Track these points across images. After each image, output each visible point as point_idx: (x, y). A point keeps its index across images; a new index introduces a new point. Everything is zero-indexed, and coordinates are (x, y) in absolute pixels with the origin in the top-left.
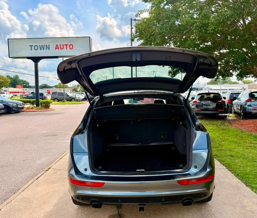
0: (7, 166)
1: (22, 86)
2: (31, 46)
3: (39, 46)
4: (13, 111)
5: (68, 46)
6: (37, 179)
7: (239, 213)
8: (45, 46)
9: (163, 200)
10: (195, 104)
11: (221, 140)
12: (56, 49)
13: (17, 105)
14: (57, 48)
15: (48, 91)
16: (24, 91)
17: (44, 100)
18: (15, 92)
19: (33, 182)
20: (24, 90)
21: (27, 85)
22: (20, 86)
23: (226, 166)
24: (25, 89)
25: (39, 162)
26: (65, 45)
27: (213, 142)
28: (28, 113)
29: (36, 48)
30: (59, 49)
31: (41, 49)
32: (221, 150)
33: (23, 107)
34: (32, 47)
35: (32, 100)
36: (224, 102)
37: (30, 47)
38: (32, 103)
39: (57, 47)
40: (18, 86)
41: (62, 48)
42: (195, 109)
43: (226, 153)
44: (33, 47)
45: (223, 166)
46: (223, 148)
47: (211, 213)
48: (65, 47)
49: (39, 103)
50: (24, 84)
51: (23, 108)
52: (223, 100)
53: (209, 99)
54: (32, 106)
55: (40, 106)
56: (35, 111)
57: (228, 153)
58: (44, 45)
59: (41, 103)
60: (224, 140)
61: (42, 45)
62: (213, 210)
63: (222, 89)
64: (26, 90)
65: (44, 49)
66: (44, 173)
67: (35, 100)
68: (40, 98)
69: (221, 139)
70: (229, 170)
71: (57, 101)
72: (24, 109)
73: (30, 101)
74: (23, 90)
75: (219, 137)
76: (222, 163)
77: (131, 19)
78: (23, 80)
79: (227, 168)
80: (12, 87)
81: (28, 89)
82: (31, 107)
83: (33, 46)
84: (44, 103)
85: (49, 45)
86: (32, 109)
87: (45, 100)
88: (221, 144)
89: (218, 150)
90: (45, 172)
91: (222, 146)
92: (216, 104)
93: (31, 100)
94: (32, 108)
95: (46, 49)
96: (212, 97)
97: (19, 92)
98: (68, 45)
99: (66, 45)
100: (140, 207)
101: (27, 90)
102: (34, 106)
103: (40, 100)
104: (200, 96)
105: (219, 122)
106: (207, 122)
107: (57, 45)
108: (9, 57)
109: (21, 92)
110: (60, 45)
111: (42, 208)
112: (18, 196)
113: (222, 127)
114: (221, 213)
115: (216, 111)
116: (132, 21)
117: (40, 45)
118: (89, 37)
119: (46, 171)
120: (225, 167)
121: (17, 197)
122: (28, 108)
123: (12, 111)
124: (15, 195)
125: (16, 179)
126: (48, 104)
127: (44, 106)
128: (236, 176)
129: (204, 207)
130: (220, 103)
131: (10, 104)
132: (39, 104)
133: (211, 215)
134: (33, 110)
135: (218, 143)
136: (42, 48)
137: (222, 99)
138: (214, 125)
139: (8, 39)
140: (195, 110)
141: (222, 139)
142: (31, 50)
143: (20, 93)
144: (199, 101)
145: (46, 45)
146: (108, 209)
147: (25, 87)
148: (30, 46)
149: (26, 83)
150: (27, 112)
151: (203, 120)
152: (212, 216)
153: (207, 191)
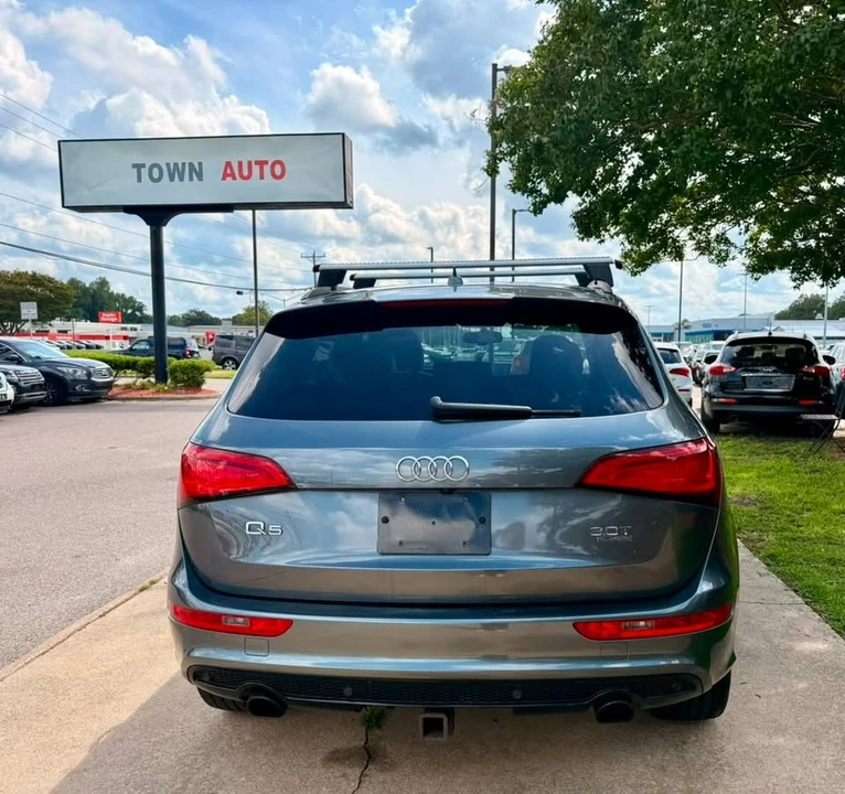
0: (14, 572)
1: (117, 316)
2: (139, 167)
3: (164, 168)
4: (77, 394)
5: (267, 169)
6: (100, 616)
7: (829, 766)
8: (187, 166)
9: (517, 694)
10: (717, 377)
11: (801, 505)
12: (224, 179)
13: (89, 375)
14: (229, 175)
15: (207, 334)
16: (124, 333)
17: (183, 361)
18: (94, 337)
19: (84, 627)
20: (125, 329)
21: (138, 313)
22: (110, 316)
23: (804, 596)
24: (129, 326)
25: (128, 561)
26: (257, 163)
27: (769, 511)
28: (128, 402)
29: (156, 173)
30: (234, 178)
31: (172, 179)
32: (794, 539)
33: (112, 382)
34: (142, 170)
35: (141, 359)
36: (826, 372)
37: (135, 170)
38: (144, 370)
39: (229, 172)
40: (105, 316)
41: (245, 173)
42: (714, 397)
43: (813, 550)
44: (145, 172)
45: (793, 593)
46: (802, 532)
47: (718, 760)
48: (256, 169)
49: (167, 369)
50: (127, 309)
51: (109, 385)
52: (823, 364)
53: (768, 360)
54: (140, 381)
55: (169, 381)
56: (151, 399)
57: (821, 549)
58: (184, 164)
59: (174, 371)
60: (809, 506)
61: (176, 164)
62: (730, 748)
63: (828, 335)
64: (131, 329)
65: (181, 179)
66: (131, 598)
67: (152, 358)
68: (170, 356)
69: (800, 500)
70: (815, 610)
71: (234, 366)
72: (115, 390)
73: (135, 363)
74: (123, 329)
75: (796, 495)
76: (790, 586)
77: (495, 66)
78: (123, 295)
79: (807, 603)
80: (86, 319)
81: (139, 326)
82: (138, 383)
83: (143, 166)
84: (184, 370)
85: (200, 164)
86: (142, 392)
87: (185, 360)
88: (797, 517)
89: (786, 538)
90: (135, 594)
91: (799, 526)
92: (796, 380)
93: (137, 358)
94: (143, 387)
95: (191, 179)
96: (783, 355)
97: (107, 338)
98: (266, 162)
99: (262, 164)
100: (425, 720)
101: (136, 329)
102: (149, 381)
103: (169, 358)
104: (738, 348)
105: (802, 446)
106: (758, 445)
107: (228, 164)
108: (63, 206)
109: (116, 337)
110: (240, 164)
111: (94, 716)
112: (20, 671)
113: (811, 462)
114: (760, 761)
115: (795, 404)
116: (499, 73)
117: (168, 165)
118: (343, 134)
119: (142, 590)
120: (800, 599)
121: (15, 675)
122: (128, 387)
123: (71, 395)
124: (10, 667)
125: (37, 614)
126: (196, 373)
127: (184, 381)
128: (838, 633)
129: (697, 736)
130: (810, 374)
131: (65, 370)
132: (165, 372)
133: (720, 765)
134: (144, 393)
135: (788, 516)
136: (176, 172)
137: (818, 362)
138: (782, 454)
139: (59, 142)
140: (715, 400)
141: (805, 503)
142: (139, 180)
143: (111, 340)
144: (733, 369)
145: (191, 164)
146: (330, 729)
147: (128, 319)
148: (134, 166)
149: (133, 307)
150: (124, 399)
151: (743, 439)
152: (724, 771)
153: (698, 671)
